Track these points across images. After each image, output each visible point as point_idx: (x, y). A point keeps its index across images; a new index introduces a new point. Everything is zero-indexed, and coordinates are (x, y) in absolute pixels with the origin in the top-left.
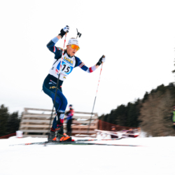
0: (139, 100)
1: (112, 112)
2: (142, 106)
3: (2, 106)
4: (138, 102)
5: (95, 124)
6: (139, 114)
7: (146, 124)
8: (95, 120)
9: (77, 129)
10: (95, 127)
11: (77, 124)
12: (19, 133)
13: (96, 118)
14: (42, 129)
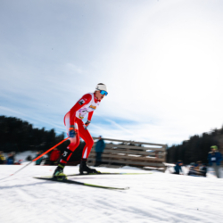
1: (184, 143)
5: (162, 157)
8: (162, 152)
9: (143, 161)
13: (164, 150)
14: (108, 158)
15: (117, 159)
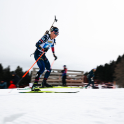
0: (113, 62)
2: (116, 66)
3: (18, 67)
4: (113, 63)
5: (82, 79)
6: (114, 72)
7: (119, 79)
9: (69, 82)
10: (82, 81)
11: (70, 79)
12: (31, 84)
15: (52, 82)
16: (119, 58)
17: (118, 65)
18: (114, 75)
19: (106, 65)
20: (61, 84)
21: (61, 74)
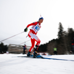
4: (47, 44)
11: (27, 50)
12: (7, 52)
16: (50, 42)
17: (49, 45)
18: (47, 49)
19: (44, 44)
20: (23, 52)
21: (23, 47)
